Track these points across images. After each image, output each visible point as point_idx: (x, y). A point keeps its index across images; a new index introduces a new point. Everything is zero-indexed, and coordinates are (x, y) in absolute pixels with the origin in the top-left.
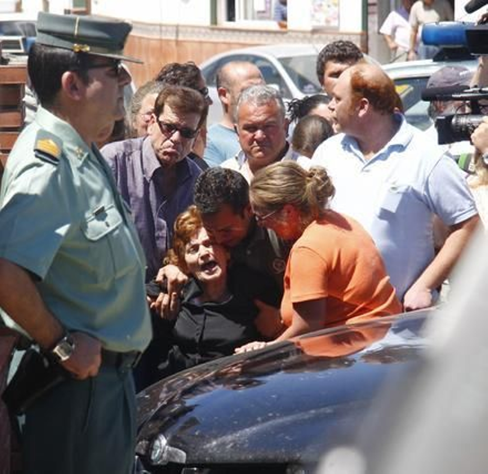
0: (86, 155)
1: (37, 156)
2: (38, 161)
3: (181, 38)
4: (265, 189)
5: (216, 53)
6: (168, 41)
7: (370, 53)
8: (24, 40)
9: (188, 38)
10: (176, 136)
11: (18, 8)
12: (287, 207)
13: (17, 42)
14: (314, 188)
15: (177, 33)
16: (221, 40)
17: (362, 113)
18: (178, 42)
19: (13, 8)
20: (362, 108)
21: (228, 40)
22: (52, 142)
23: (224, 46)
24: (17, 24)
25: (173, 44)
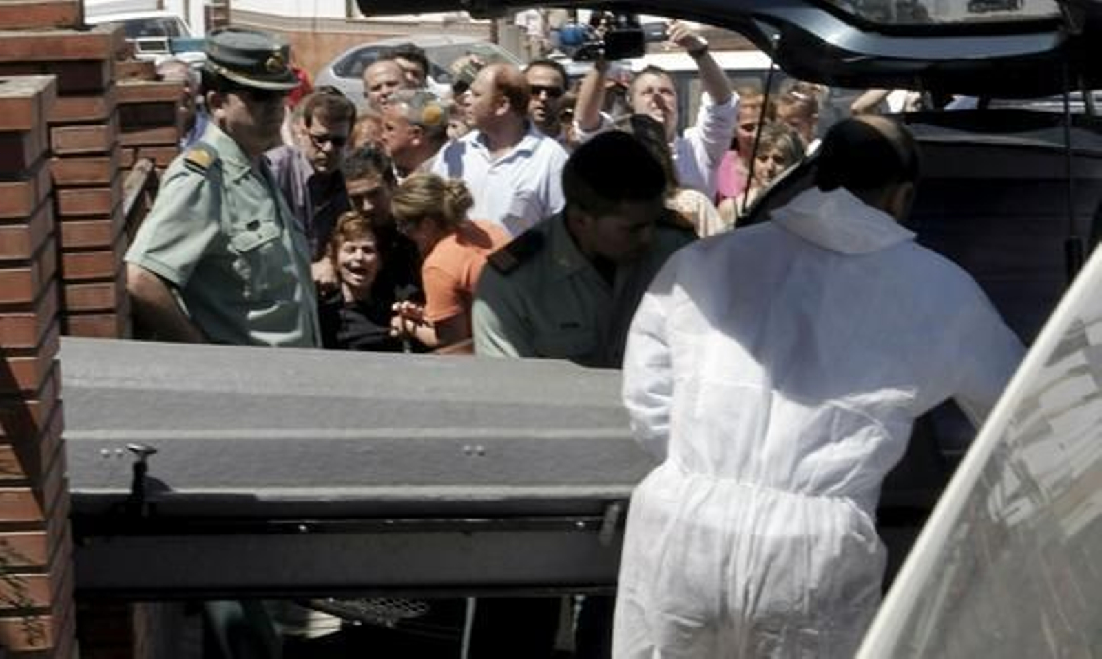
0: (247, 169)
1: (187, 167)
2: (187, 170)
3: (318, 30)
4: (405, 203)
5: (352, 45)
6: (305, 34)
7: (500, 42)
8: (170, 42)
9: (326, 30)
10: (328, 146)
11: (160, 6)
12: (426, 219)
13: (162, 43)
14: (452, 202)
15: (314, 26)
16: (357, 31)
17: (500, 112)
18: (315, 34)
19: (155, 6)
20: (502, 106)
21: (364, 31)
22: (205, 154)
23: (358, 39)
24: (159, 21)
25: (310, 37)
